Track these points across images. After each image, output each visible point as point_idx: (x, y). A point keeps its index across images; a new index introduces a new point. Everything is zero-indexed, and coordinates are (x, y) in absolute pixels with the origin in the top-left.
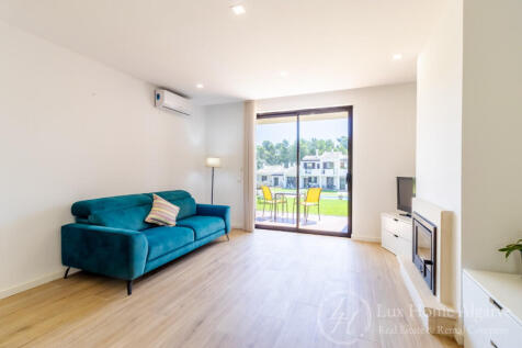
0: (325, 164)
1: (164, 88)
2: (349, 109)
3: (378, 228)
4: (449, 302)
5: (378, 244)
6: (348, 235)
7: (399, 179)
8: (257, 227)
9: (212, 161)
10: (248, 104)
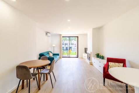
0: (65, 44)
1: (48, 32)
2: (78, 37)
3: (82, 56)
4: (91, 61)
5: (82, 58)
6: (78, 57)
7: (85, 48)
8: (63, 57)
9: (54, 45)
10: (60, 35)
